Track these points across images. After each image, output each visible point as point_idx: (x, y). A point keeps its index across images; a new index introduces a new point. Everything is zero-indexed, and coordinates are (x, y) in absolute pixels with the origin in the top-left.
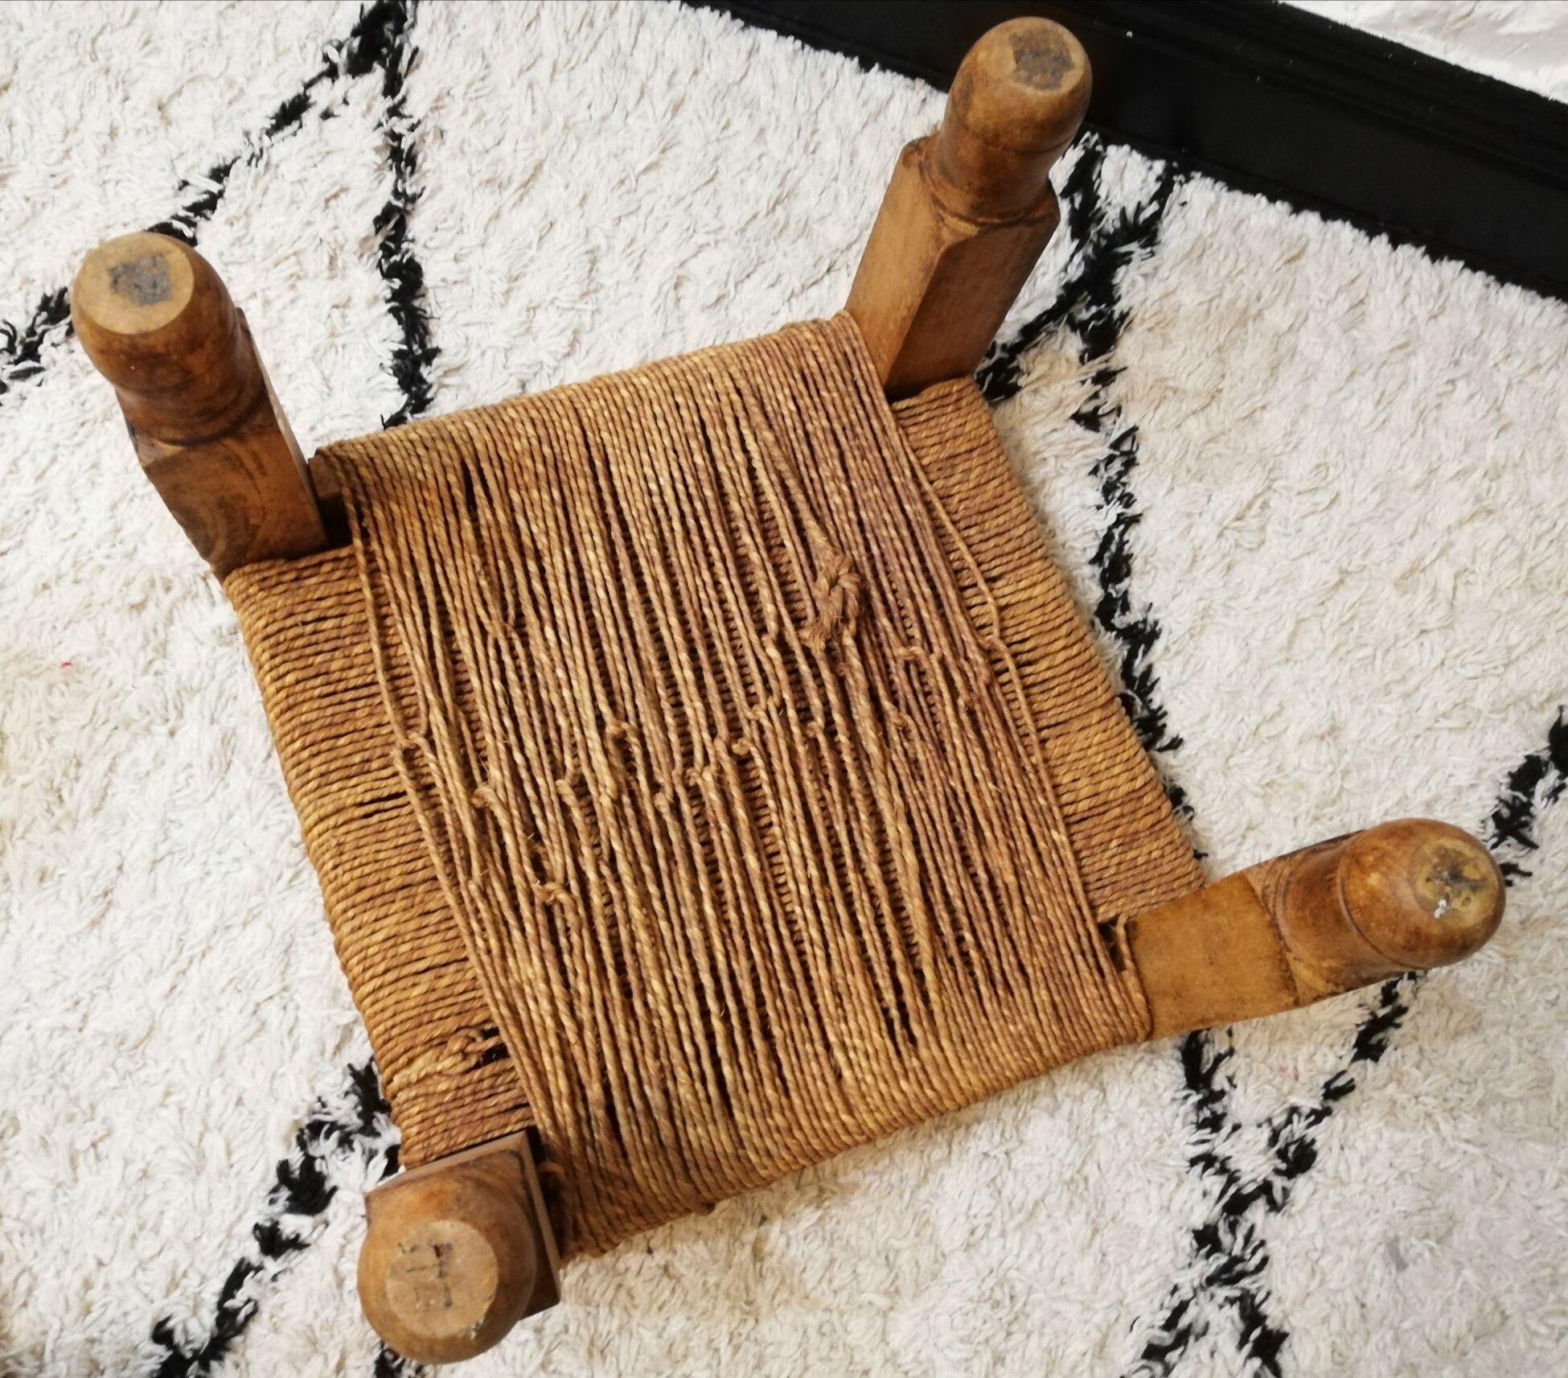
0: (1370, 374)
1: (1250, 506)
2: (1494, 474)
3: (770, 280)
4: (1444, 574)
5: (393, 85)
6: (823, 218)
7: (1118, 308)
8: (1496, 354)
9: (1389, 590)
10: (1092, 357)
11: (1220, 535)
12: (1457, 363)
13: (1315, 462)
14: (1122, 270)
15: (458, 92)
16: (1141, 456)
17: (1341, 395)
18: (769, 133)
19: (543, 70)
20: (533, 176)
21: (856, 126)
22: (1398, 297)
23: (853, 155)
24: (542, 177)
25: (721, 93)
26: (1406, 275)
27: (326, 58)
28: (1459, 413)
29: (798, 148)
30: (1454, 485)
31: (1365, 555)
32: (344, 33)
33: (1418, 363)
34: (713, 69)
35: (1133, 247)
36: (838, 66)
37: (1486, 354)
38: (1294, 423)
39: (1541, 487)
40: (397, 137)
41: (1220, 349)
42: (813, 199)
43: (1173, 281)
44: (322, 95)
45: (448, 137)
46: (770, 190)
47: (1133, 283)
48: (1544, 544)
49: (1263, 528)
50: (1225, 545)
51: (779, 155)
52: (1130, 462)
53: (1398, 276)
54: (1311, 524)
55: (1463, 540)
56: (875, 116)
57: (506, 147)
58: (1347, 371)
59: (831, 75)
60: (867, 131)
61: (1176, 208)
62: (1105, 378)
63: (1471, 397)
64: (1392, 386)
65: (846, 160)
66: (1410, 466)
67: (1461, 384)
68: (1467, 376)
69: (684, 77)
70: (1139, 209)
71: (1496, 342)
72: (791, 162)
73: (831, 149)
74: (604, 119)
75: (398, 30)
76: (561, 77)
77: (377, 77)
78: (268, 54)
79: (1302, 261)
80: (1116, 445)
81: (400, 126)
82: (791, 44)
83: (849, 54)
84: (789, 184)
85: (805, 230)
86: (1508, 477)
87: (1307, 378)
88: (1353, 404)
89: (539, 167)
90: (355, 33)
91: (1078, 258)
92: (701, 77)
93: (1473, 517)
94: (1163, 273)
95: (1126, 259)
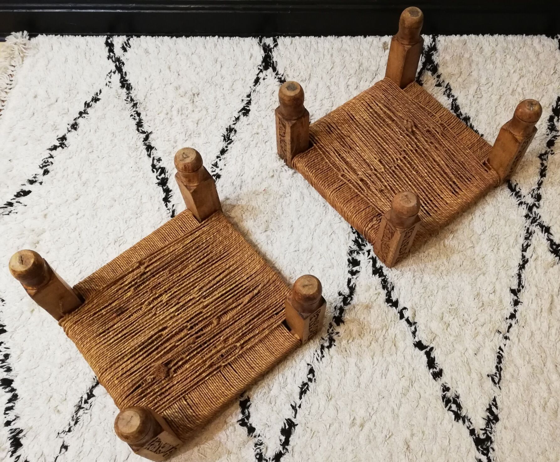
0: (489, 59)
1: (477, 90)
2: (521, 69)
3: (365, 80)
4: (519, 90)
5: (274, 69)
6: (370, 66)
7: (435, 63)
8: (512, 48)
9: (510, 96)
10: (434, 74)
11: (474, 97)
12: (505, 52)
13: (486, 78)
14: (433, 56)
15: (288, 67)
16: (452, 88)
17: (485, 65)
18: (352, 55)
19: (302, 57)
20: (310, 77)
21: (369, 48)
22: (488, 44)
23: (370, 53)
24: (311, 77)
25: (339, 50)
26: (488, 40)
27: (259, 69)
28: (510, 61)
29: (359, 56)
30: (514, 74)
31: (503, 91)
32: (260, 63)
33: (497, 55)
34: (335, 46)
35: (433, 52)
36: (360, 38)
37: (510, 49)
38: (479, 73)
39: (532, 69)
40: (281, 78)
41: (458, 64)
42: (366, 64)
43: (443, 55)
44: (261, 76)
45: (290, 75)
46: (357, 65)
47: (436, 58)
48: (536, 79)
49: (481, 93)
50: (475, 98)
51: (356, 58)
52: (450, 90)
53: (486, 40)
54: (490, 89)
55: (520, 83)
56: (371, 45)
57: (302, 73)
58: (484, 61)
59: (359, 40)
60: (371, 47)
61: (438, 42)
62: (439, 76)
63: (510, 57)
64: (494, 60)
65: (369, 54)
66: (504, 73)
67: (507, 56)
68: (508, 53)
69: (330, 50)
70: (431, 44)
71: (511, 46)
72: (359, 58)
73: (365, 53)
74: (319, 62)
75: (270, 59)
76: (307, 57)
77: (270, 69)
78: (247, 72)
79: (467, 44)
80: (446, 87)
81: (280, 76)
82: (349, 37)
83: (361, 35)
84: (360, 62)
85: (367, 70)
86: (524, 69)
87: (477, 65)
88: (488, 66)
89: (310, 75)
90: (262, 62)
91: (423, 58)
92: (334, 49)
93: (520, 78)
94: (441, 54)
95: (432, 54)
